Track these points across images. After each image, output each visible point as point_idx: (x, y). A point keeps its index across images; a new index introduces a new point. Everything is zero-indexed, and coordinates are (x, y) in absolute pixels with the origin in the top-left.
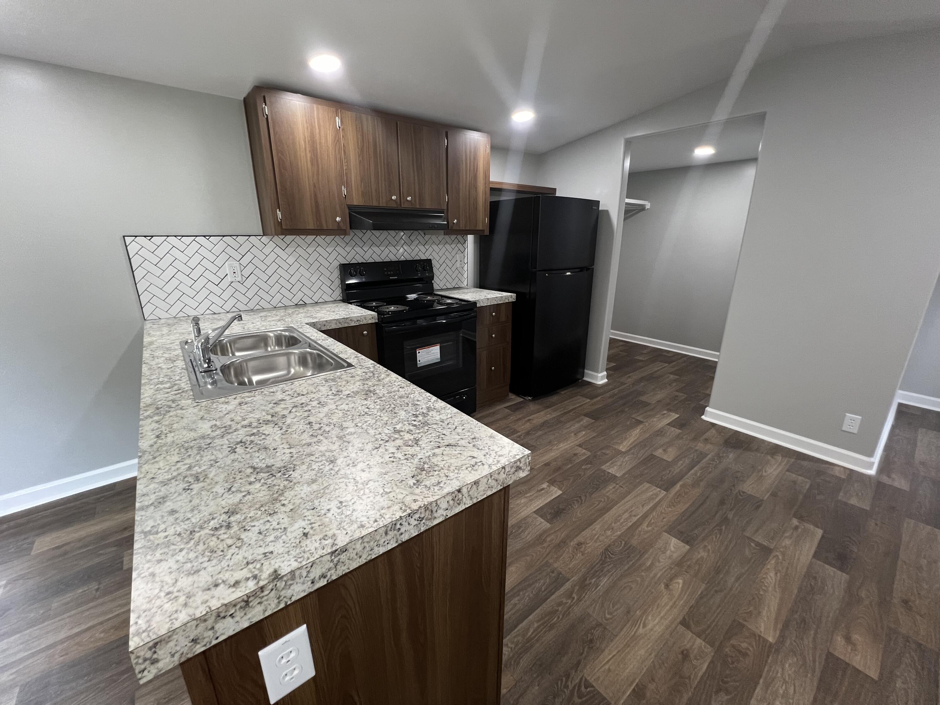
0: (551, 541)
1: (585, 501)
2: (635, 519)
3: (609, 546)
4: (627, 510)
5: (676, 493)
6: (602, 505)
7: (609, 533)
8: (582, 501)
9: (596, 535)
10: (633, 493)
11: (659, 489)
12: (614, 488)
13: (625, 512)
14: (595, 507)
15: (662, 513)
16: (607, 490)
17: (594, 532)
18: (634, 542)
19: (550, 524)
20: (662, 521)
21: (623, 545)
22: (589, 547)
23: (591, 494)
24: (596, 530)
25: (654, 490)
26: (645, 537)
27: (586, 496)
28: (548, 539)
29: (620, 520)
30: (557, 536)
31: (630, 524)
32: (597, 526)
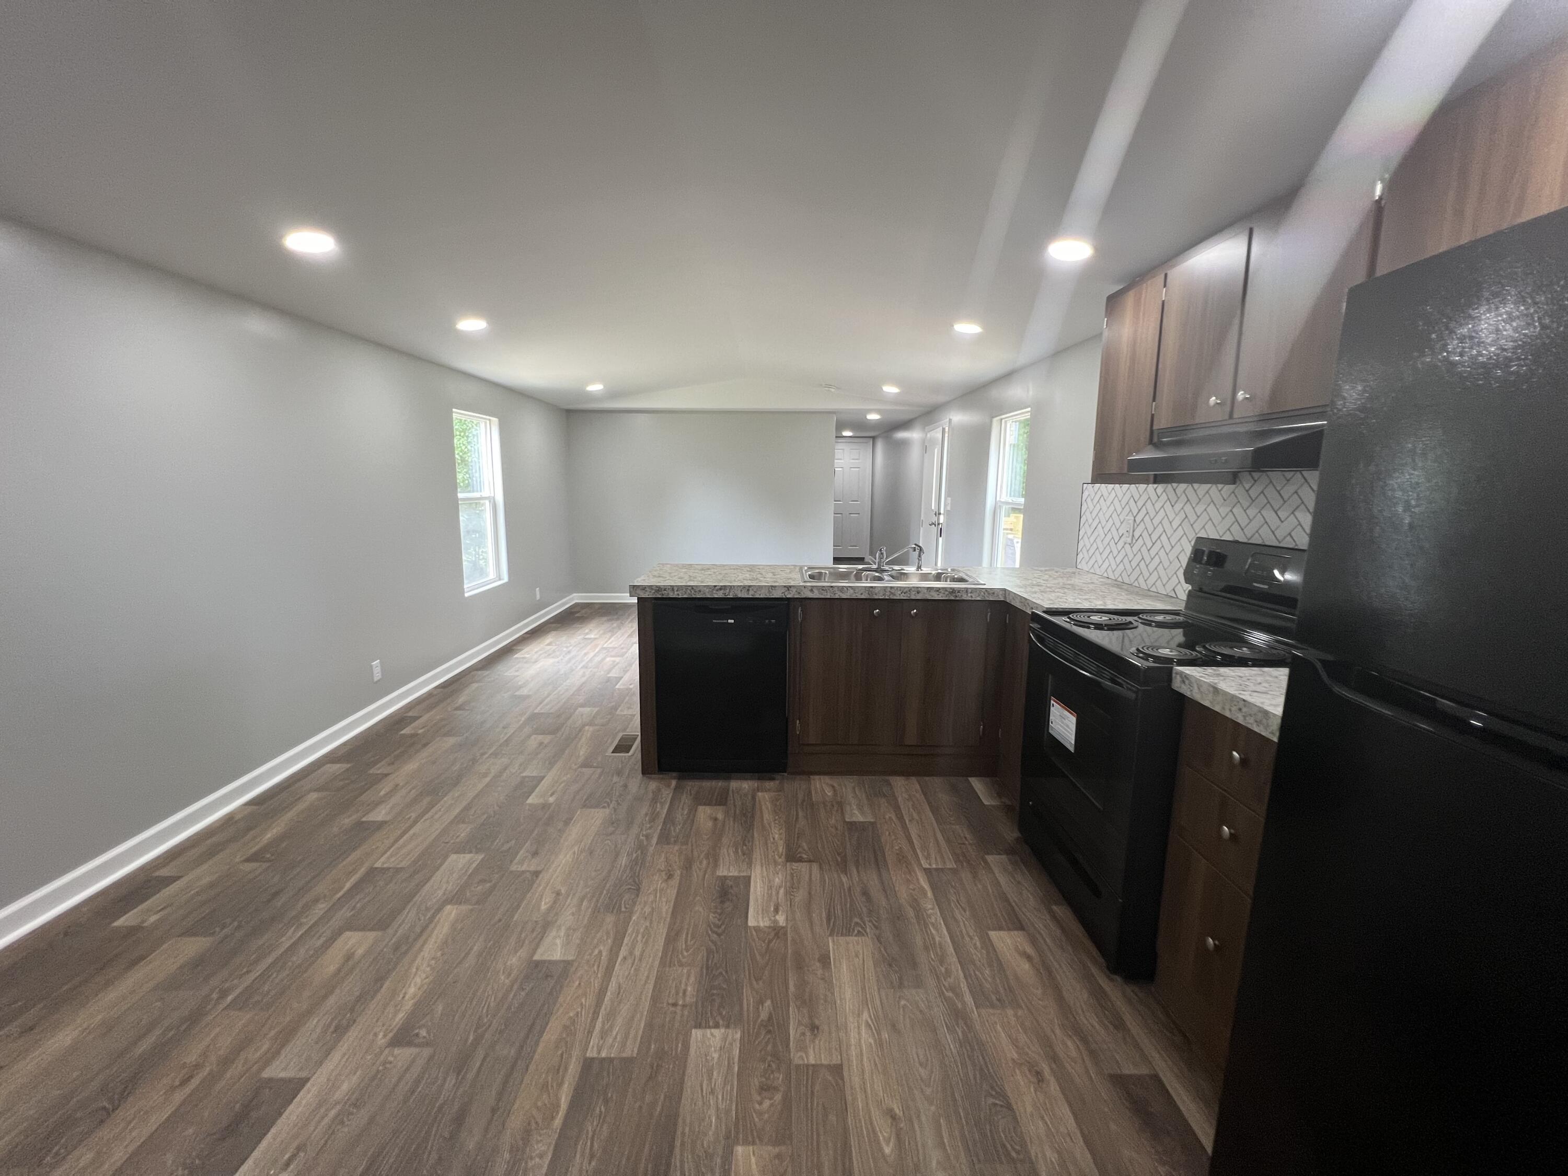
0: (701, 863)
1: (707, 932)
2: (623, 952)
3: (638, 896)
4: (640, 960)
5: (566, 1069)
6: (681, 944)
7: (647, 910)
8: (713, 932)
9: (660, 897)
10: (647, 1004)
11: (603, 1055)
12: (685, 991)
13: (642, 955)
14: (687, 934)
15: (585, 994)
16: (692, 979)
17: (664, 900)
18: (610, 919)
19: (719, 876)
20: (581, 978)
21: (623, 906)
22: (658, 881)
23: (709, 951)
24: (664, 904)
25: (612, 1046)
26: (599, 935)
27: (714, 943)
28: (705, 862)
29: (643, 937)
30: (700, 870)
31: (626, 941)
32: (666, 909)
